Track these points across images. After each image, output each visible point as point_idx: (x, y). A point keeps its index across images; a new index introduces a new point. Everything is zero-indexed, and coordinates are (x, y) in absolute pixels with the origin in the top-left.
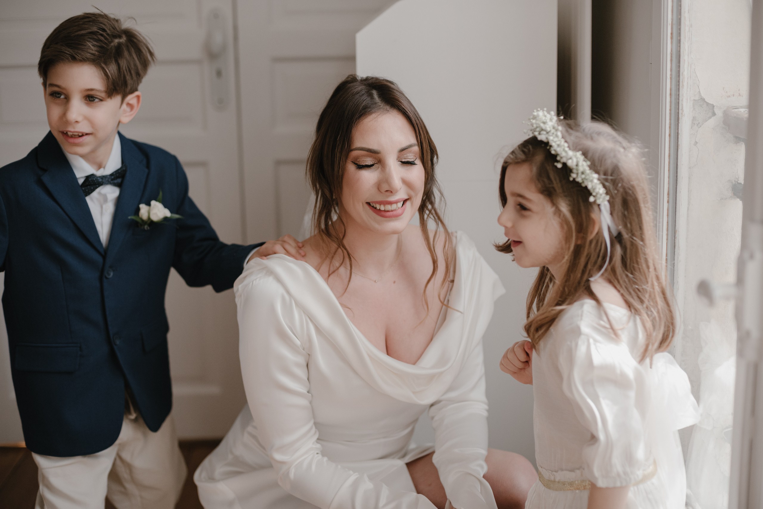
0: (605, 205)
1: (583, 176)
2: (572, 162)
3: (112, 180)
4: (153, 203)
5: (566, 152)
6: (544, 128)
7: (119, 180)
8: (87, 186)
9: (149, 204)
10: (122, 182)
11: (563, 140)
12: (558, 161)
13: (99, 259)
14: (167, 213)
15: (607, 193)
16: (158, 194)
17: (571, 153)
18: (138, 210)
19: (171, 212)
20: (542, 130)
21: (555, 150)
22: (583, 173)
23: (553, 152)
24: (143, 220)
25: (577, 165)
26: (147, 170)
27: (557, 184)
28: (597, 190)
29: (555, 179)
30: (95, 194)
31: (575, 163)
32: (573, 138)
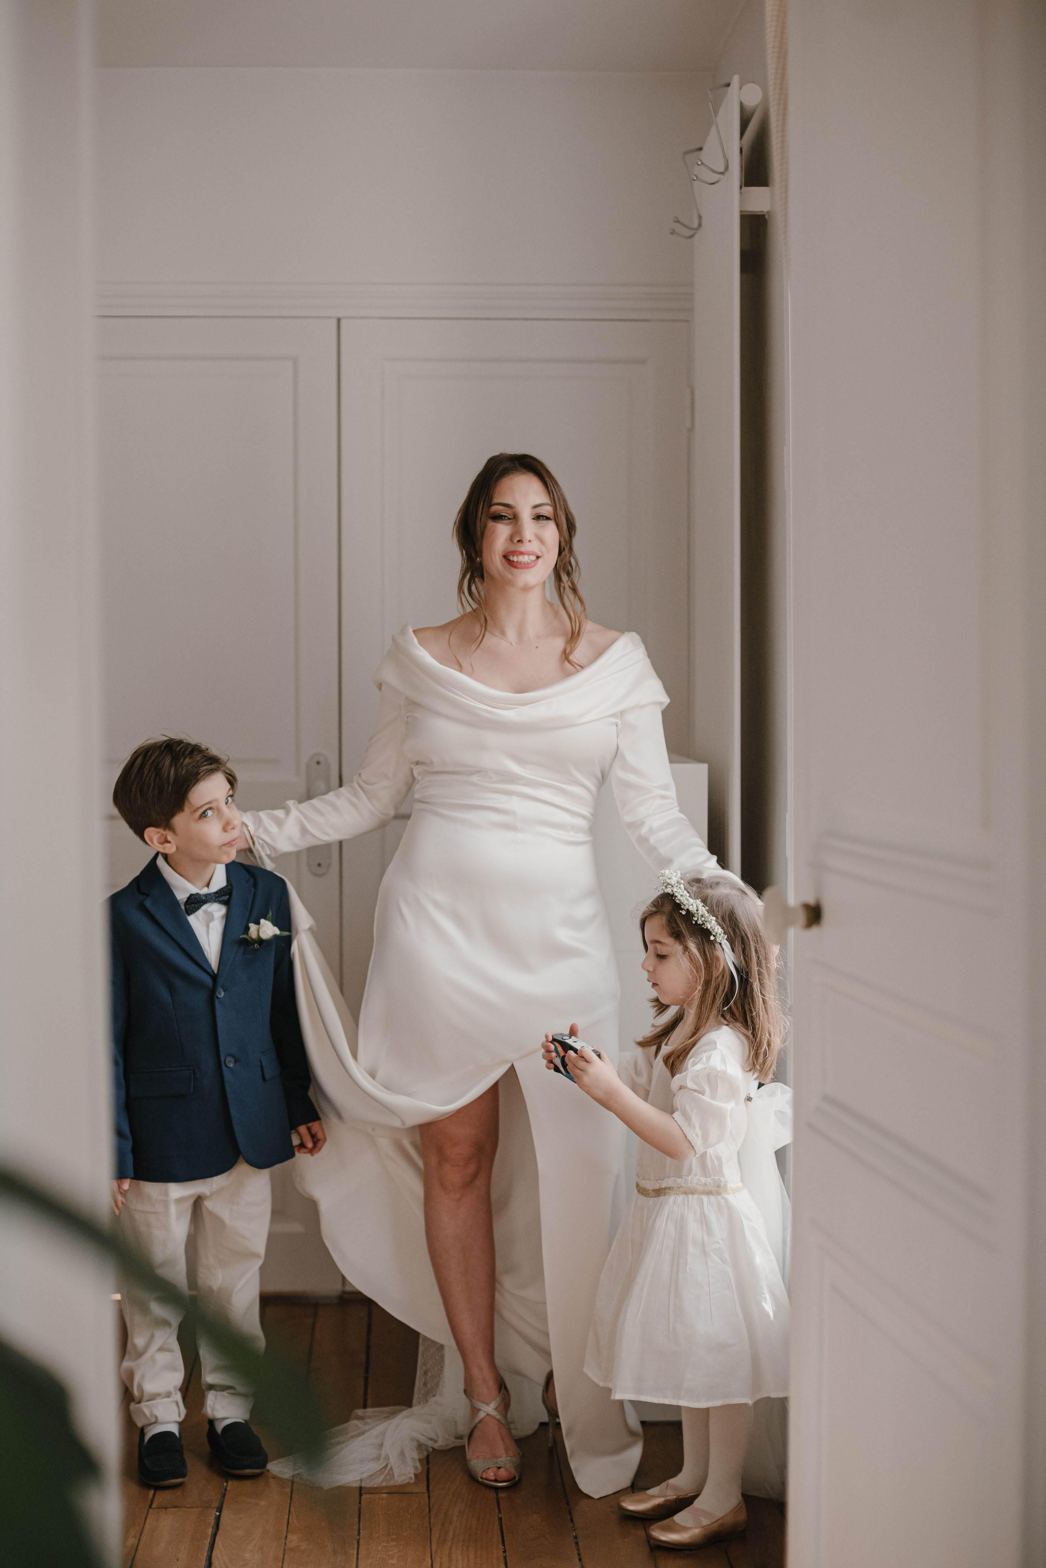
0: (725, 943)
1: (703, 919)
2: (693, 907)
3: (216, 898)
4: (262, 921)
5: (688, 900)
6: (669, 882)
7: (226, 898)
8: (191, 904)
9: (258, 923)
10: (229, 900)
11: (685, 892)
12: (682, 909)
13: (209, 981)
14: (277, 931)
15: (725, 933)
16: (268, 913)
17: (691, 901)
18: (248, 928)
19: (280, 929)
20: (669, 884)
21: (679, 900)
22: (702, 916)
23: (677, 901)
24: (252, 939)
25: (697, 910)
26: (253, 890)
27: (683, 927)
28: (716, 930)
29: (682, 924)
30: (200, 913)
31: (695, 909)
32: (694, 889)
